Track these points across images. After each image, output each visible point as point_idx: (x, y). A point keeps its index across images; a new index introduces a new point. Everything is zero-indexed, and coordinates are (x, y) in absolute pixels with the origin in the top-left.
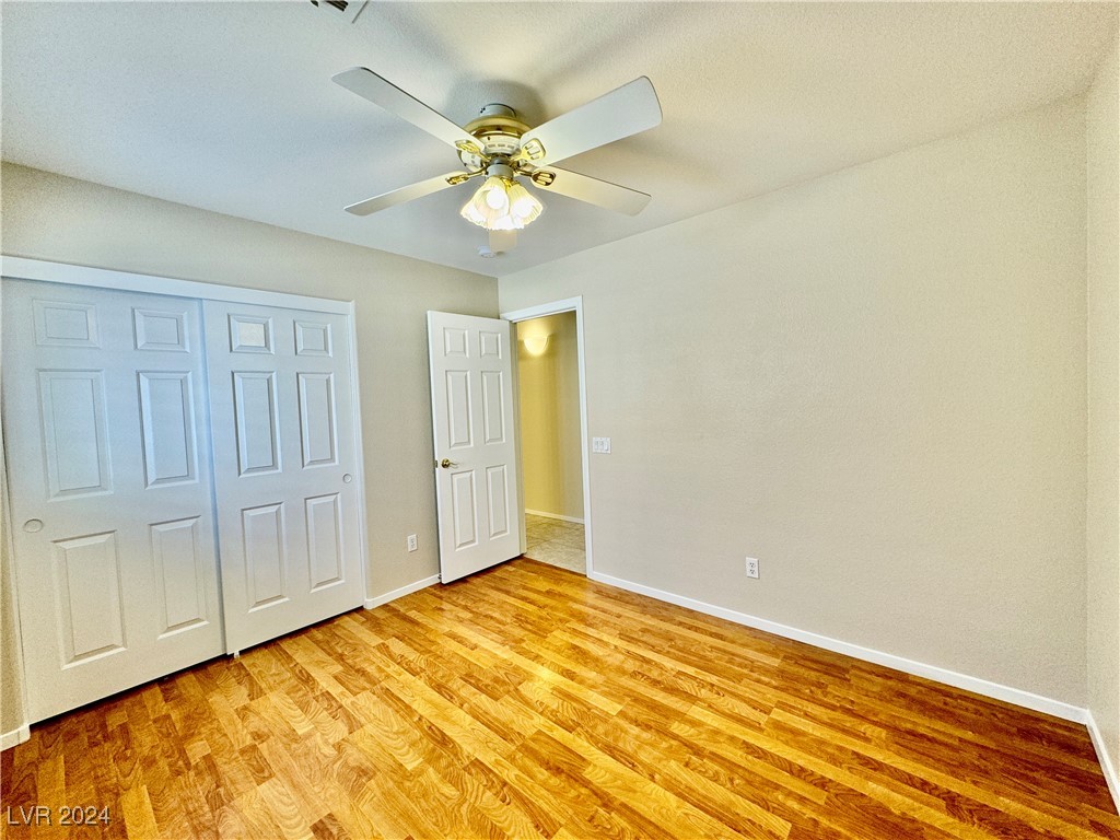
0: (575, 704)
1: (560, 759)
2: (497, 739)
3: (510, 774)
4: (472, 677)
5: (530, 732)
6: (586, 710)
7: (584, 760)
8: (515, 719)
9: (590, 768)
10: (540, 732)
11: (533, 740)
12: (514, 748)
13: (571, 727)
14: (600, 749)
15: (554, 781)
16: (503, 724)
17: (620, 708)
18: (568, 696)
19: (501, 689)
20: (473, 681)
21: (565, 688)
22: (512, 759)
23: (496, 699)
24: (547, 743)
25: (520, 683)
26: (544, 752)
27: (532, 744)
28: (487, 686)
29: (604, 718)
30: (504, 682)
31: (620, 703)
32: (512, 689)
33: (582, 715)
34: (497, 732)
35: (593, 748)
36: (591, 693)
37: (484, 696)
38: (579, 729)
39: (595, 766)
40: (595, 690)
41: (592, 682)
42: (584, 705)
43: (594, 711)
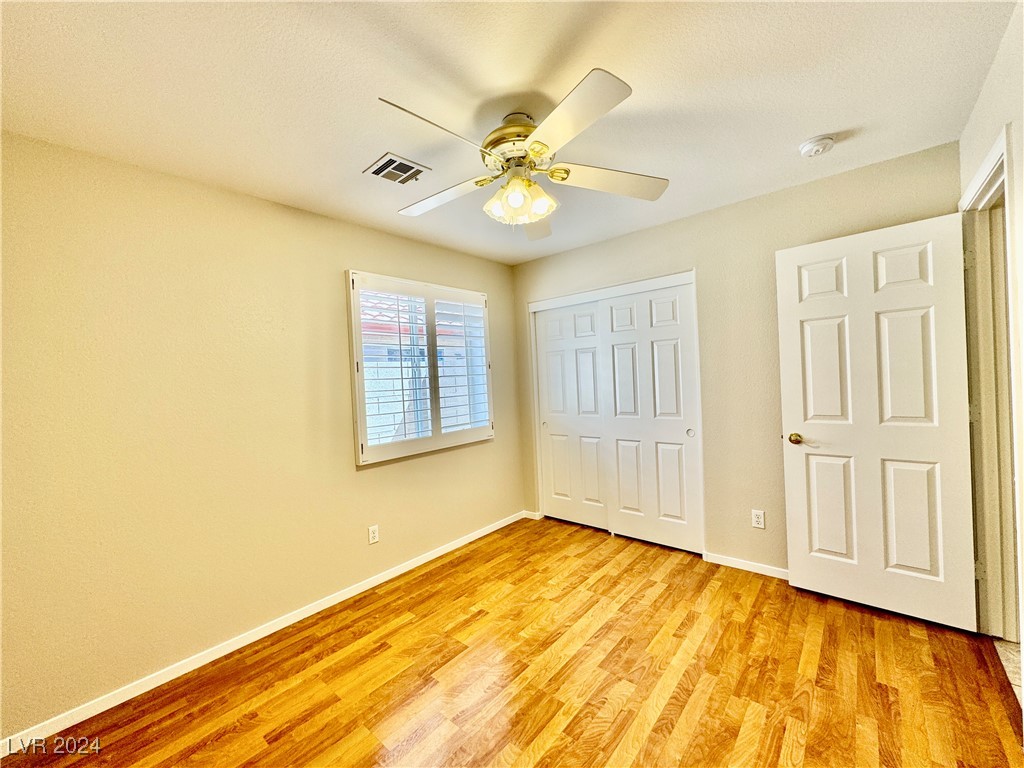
0: (608, 734)
1: (529, 723)
2: (550, 675)
5: (561, 696)
6: (602, 745)
7: (528, 743)
8: (577, 683)
9: (518, 750)
10: (561, 705)
11: (552, 700)
12: (540, 688)
13: (572, 730)
14: (543, 759)
15: (504, 720)
16: (568, 676)
18: (621, 727)
19: (617, 668)
24: (547, 712)
25: (631, 681)
26: (537, 711)
27: (545, 701)
28: (619, 656)
30: (629, 668)
32: (619, 675)
33: (593, 742)
34: (558, 674)
35: (543, 753)
36: (635, 752)
38: (570, 739)
39: (520, 755)
40: (642, 757)
41: (659, 752)
42: (609, 745)
43: (601, 754)
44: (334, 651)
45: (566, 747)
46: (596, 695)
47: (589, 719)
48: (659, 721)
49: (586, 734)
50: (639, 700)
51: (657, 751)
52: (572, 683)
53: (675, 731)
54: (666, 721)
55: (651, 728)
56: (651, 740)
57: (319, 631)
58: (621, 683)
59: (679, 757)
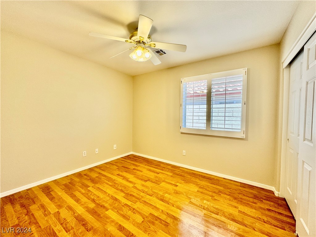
0: (122, 213)
1: (129, 197)
2: (147, 201)
3: (142, 194)
4: (165, 225)
5: (138, 203)
6: (119, 211)
7: (124, 197)
8: (143, 207)
10: (135, 203)
11: (137, 201)
12: (142, 199)
13: (126, 205)
15: (132, 193)
16: (146, 205)
17: (107, 212)
18: (124, 217)
19: (150, 218)
20: (163, 222)
21: (124, 220)
22: (142, 197)
23: (151, 214)
25: (143, 222)
26: (134, 199)
27: (137, 200)
28: (156, 220)
29: (114, 209)
30: (150, 222)
31: (106, 214)
32: (146, 219)
34: (148, 203)
35: (121, 200)
36: (114, 218)
37: (156, 215)
38: (123, 204)
40: (112, 220)
41: (112, 224)
42: (119, 213)
43: (116, 211)
44: (156, 168)
45: (121, 204)
46: (137, 211)
47: (129, 209)
48: (123, 227)
49: (123, 208)
50: (134, 223)
51: (113, 224)
52: (143, 206)
53: (118, 231)
54: (123, 229)
55: (121, 224)
56: (117, 223)
57: (162, 165)
58: (142, 218)
59: (109, 229)
